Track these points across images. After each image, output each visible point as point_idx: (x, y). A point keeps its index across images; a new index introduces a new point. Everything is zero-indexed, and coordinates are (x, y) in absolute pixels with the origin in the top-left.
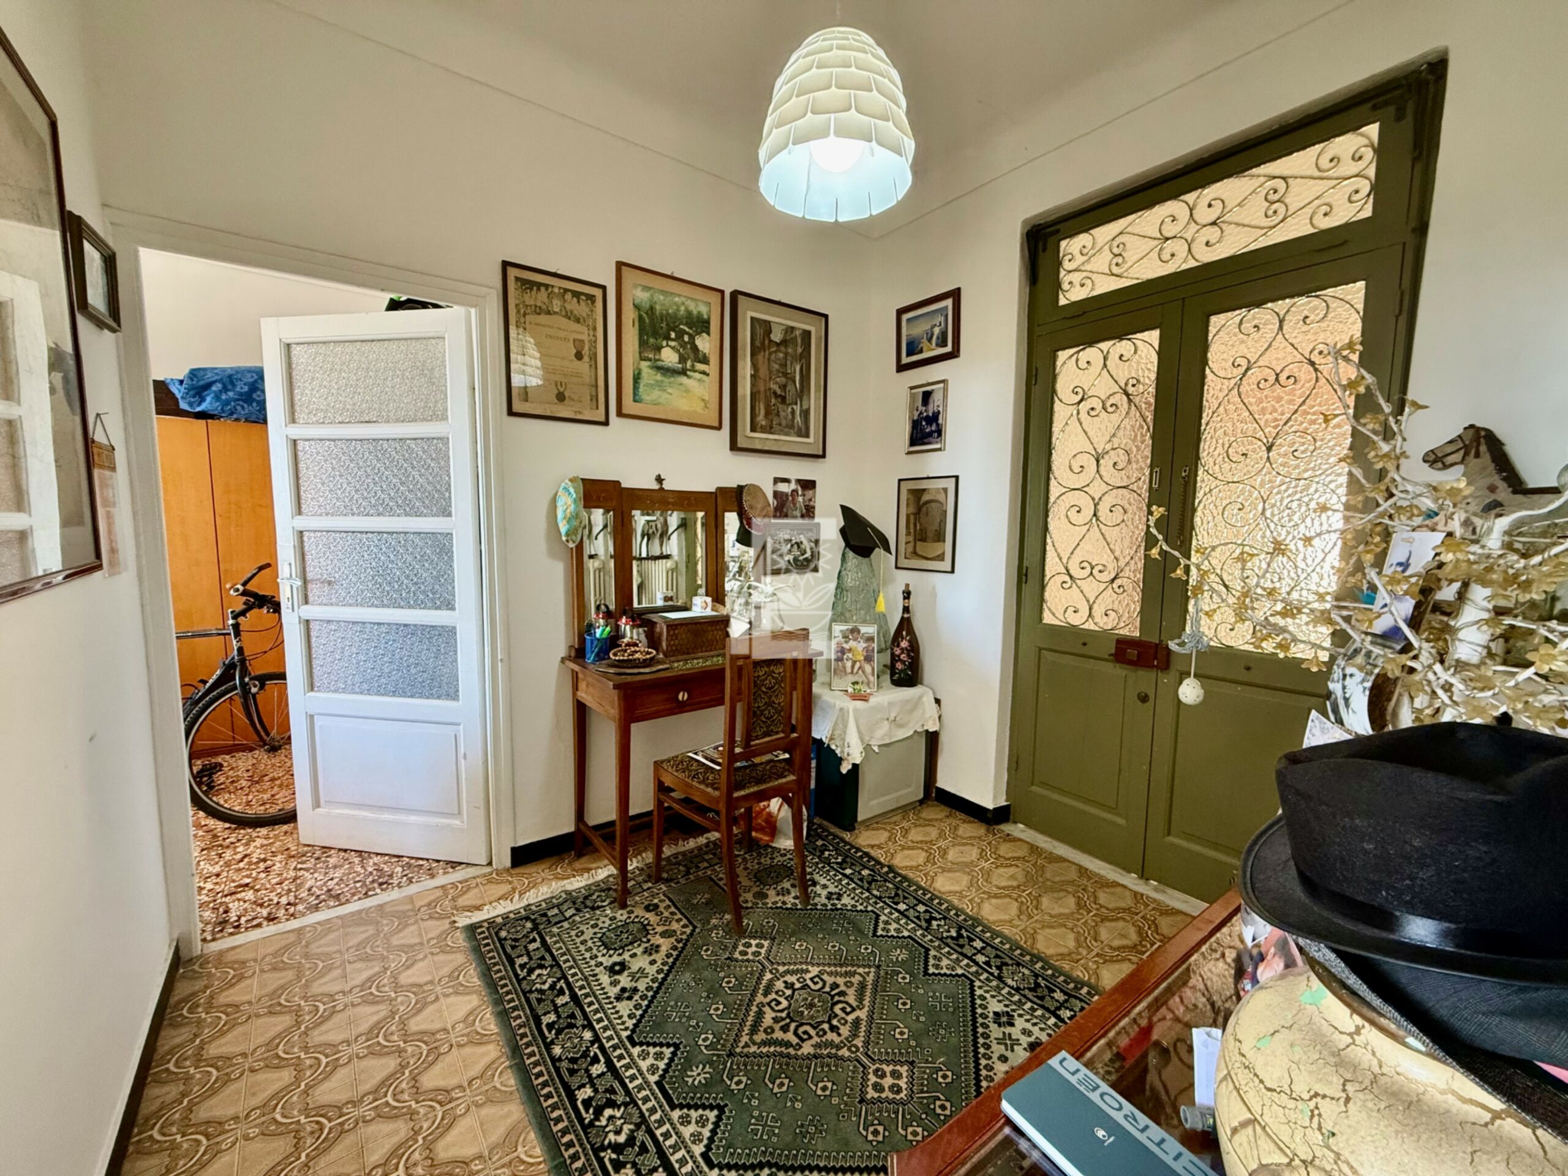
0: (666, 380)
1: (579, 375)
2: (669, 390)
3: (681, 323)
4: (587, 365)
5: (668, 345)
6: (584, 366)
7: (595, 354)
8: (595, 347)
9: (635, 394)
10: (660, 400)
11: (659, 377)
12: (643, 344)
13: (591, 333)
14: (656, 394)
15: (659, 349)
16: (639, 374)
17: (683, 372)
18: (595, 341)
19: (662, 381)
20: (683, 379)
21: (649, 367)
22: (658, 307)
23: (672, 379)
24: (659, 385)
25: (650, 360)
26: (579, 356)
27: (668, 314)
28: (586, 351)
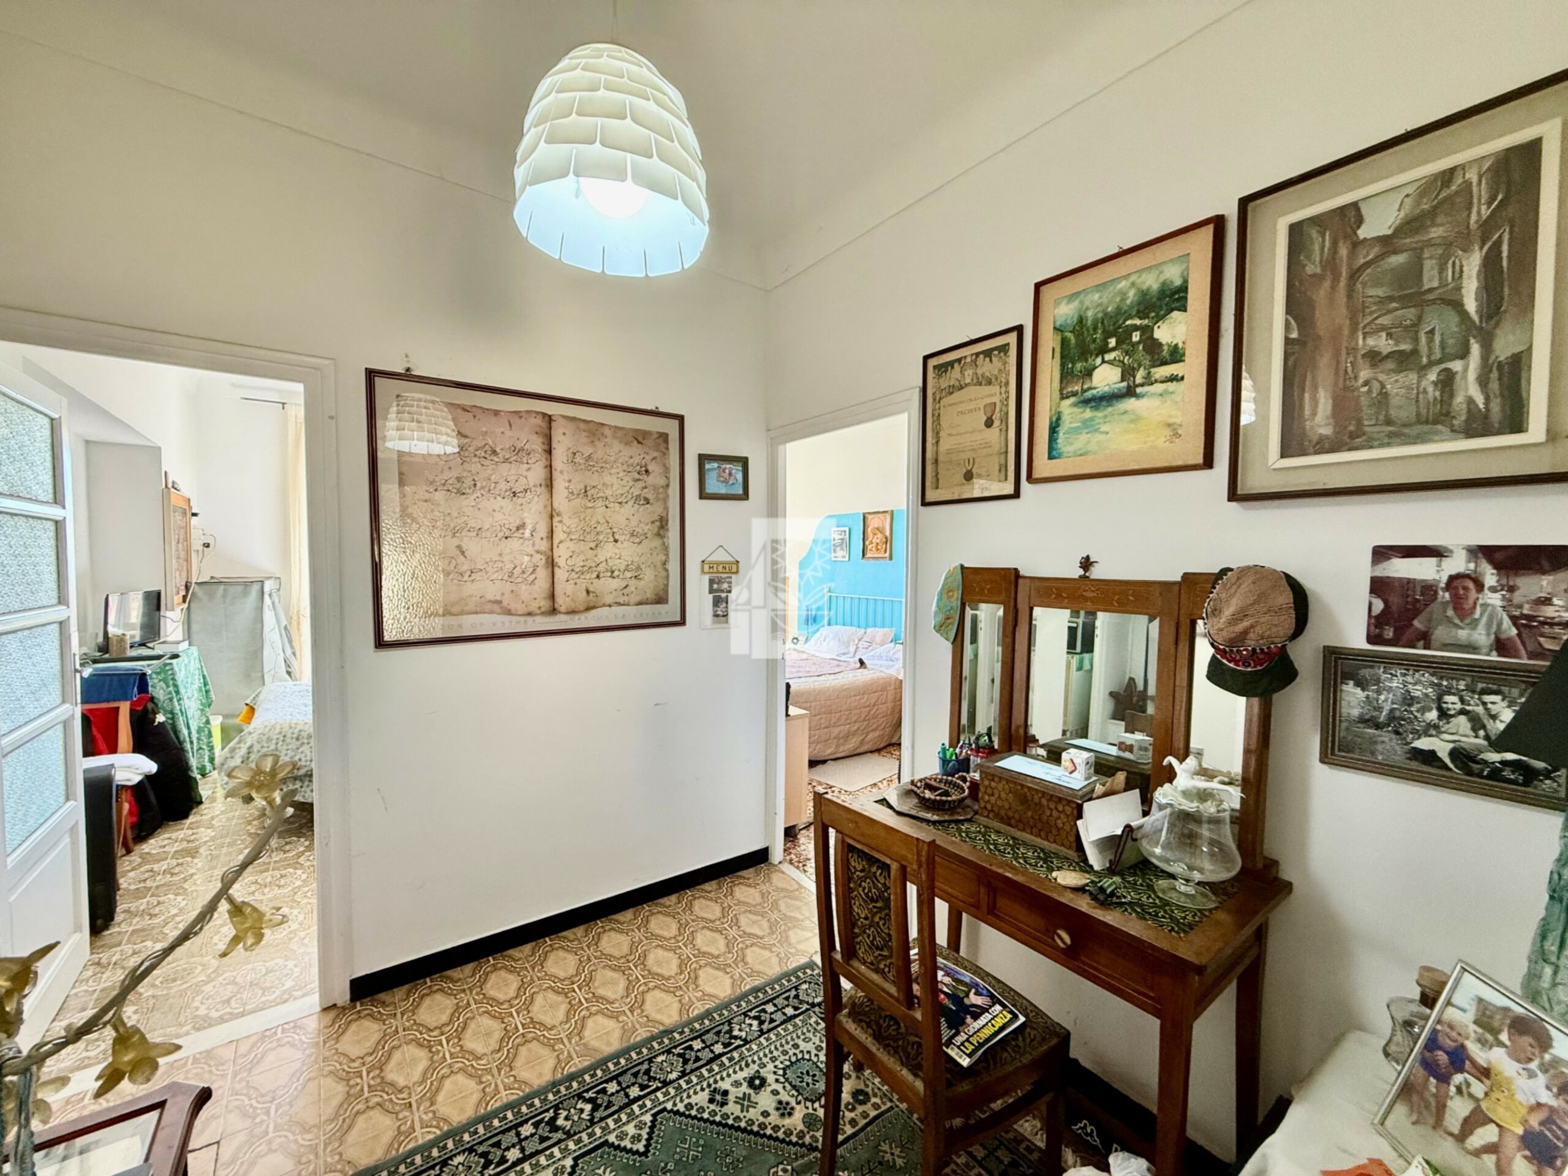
0: (1099, 414)
1: (988, 445)
2: (1103, 428)
3: (1130, 317)
4: (997, 430)
5: (1103, 362)
6: (993, 434)
7: (1007, 413)
8: (1007, 405)
9: (1051, 449)
10: (1090, 447)
11: (1088, 413)
12: (1066, 376)
13: (1003, 389)
14: (1081, 441)
15: (1089, 373)
16: (1059, 419)
17: (1130, 392)
18: (1007, 398)
19: (1092, 419)
20: (1131, 403)
21: (1075, 405)
22: (1090, 314)
23: (1110, 409)
24: (1087, 425)
25: (1074, 394)
26: (989, 423)
27: (1106, 314)
28: (996, 417)
